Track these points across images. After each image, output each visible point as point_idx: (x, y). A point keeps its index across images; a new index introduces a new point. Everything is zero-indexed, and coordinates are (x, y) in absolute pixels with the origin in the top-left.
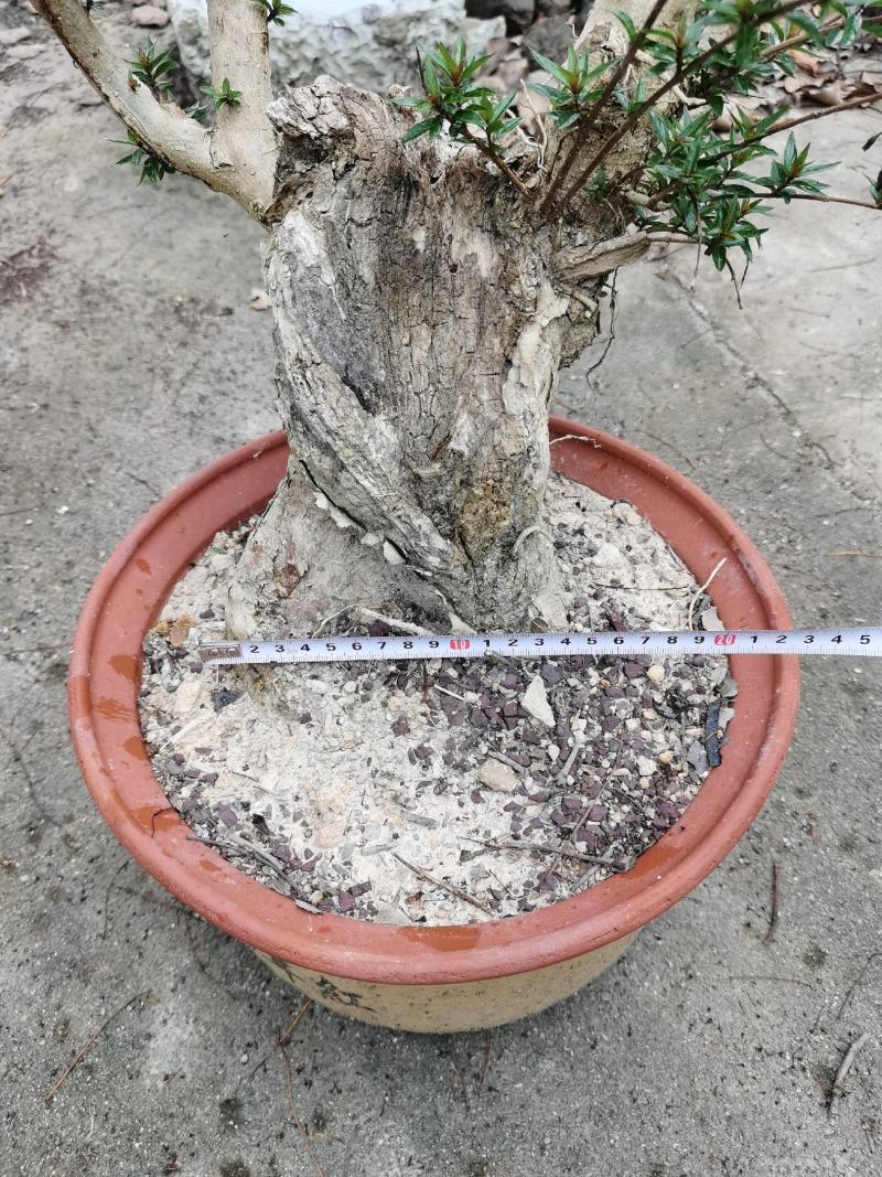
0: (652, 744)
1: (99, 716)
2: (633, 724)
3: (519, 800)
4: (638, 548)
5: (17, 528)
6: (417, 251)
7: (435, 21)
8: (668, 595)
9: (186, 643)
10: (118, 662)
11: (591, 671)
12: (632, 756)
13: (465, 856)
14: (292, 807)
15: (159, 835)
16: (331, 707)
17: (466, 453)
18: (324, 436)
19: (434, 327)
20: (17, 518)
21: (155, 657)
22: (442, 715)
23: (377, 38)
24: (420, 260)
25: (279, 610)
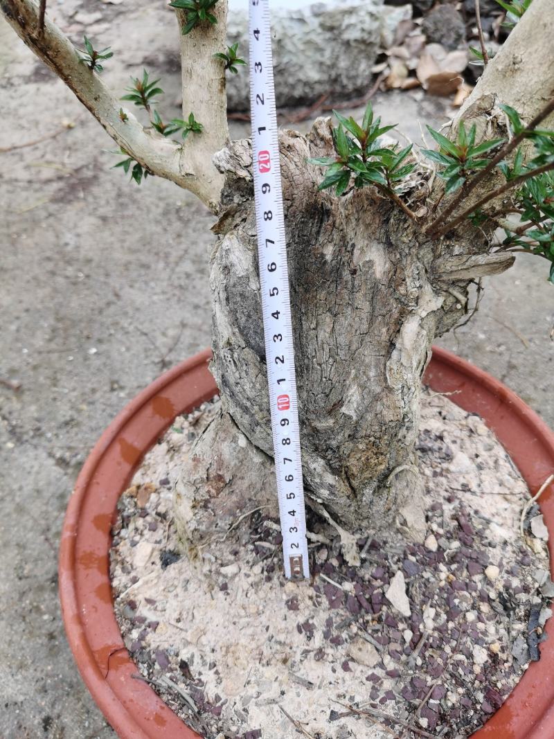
0: (485, 633)
1: (80, 567)
2: (471, 616)
3: (379, 672)
4: (484, 455)
5: (63, 362)
6: (325, 262)
7: (362, 13)
8: (506, 499)
9: (148, 505)
10: (98, 521)
11: (442, 567)
12: (469, 643)
13: (334, 716)
14: (210, 658)
15: (112, 673)
16: (244, 583)
17: (355, 418)
18: (245, 401)
19: (335, 315)
20: (63, 354)
21: (125, 514)
22: (324, 601)
23: (322, 25)
24: (328, 267)
25: (209, 505)
